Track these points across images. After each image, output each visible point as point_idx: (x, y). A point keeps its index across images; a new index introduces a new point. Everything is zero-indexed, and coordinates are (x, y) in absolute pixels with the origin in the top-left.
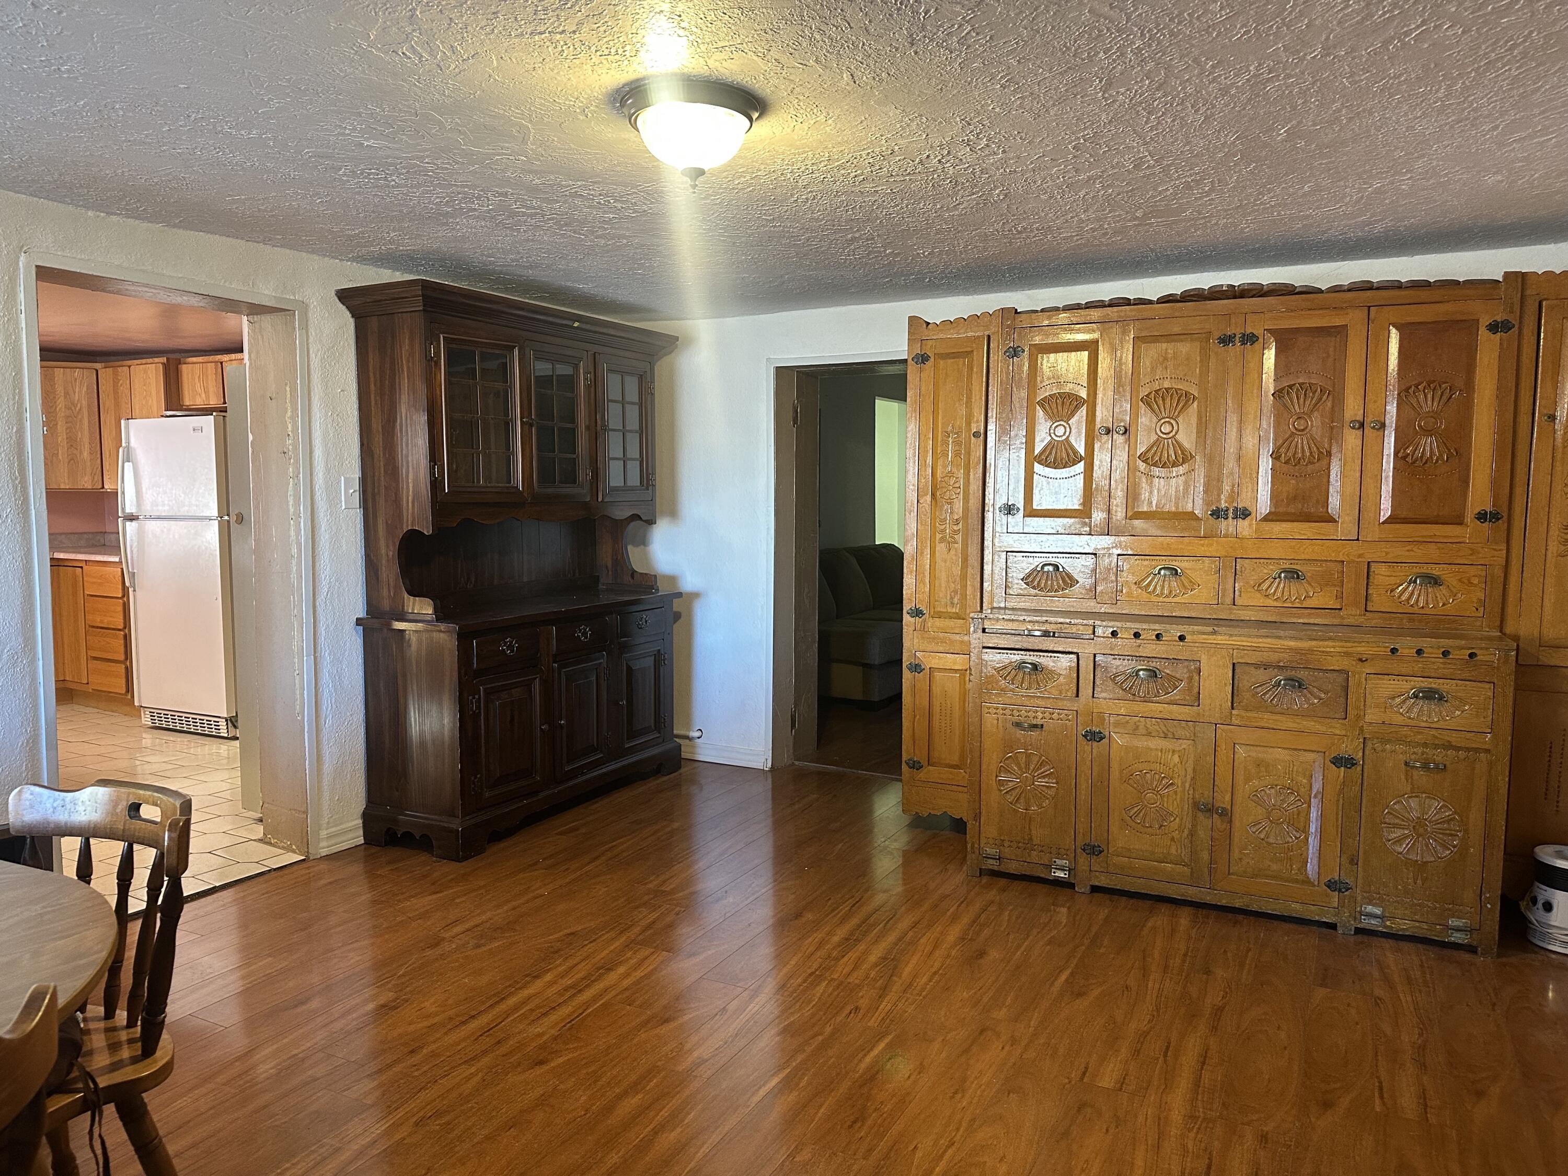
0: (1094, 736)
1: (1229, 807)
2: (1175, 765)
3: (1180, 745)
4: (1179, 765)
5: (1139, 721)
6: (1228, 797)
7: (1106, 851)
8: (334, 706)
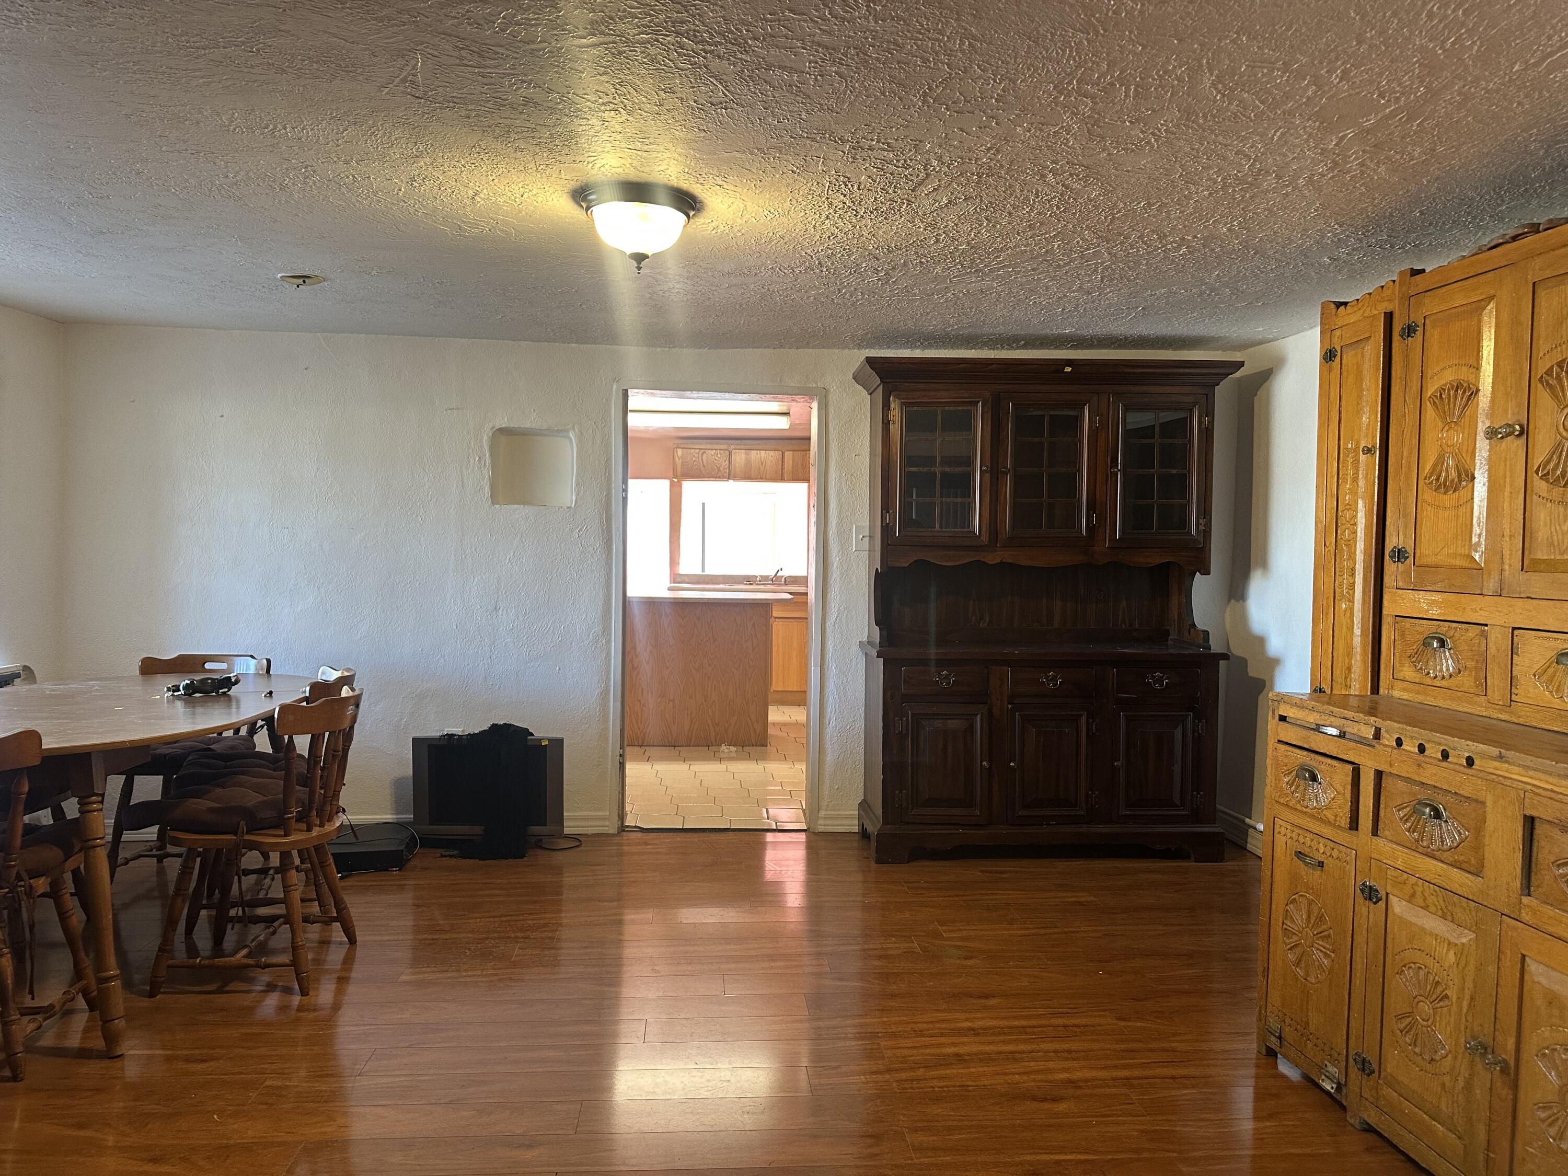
0: (1371, 894)
1: (1512, 1063)
2: (1450, 967)
3: (1459, 936)
4: (1455, 968)
5: (1416, 884)
6: (1511, 1043)
7: (1377, 1073)
8: (838, 711)
